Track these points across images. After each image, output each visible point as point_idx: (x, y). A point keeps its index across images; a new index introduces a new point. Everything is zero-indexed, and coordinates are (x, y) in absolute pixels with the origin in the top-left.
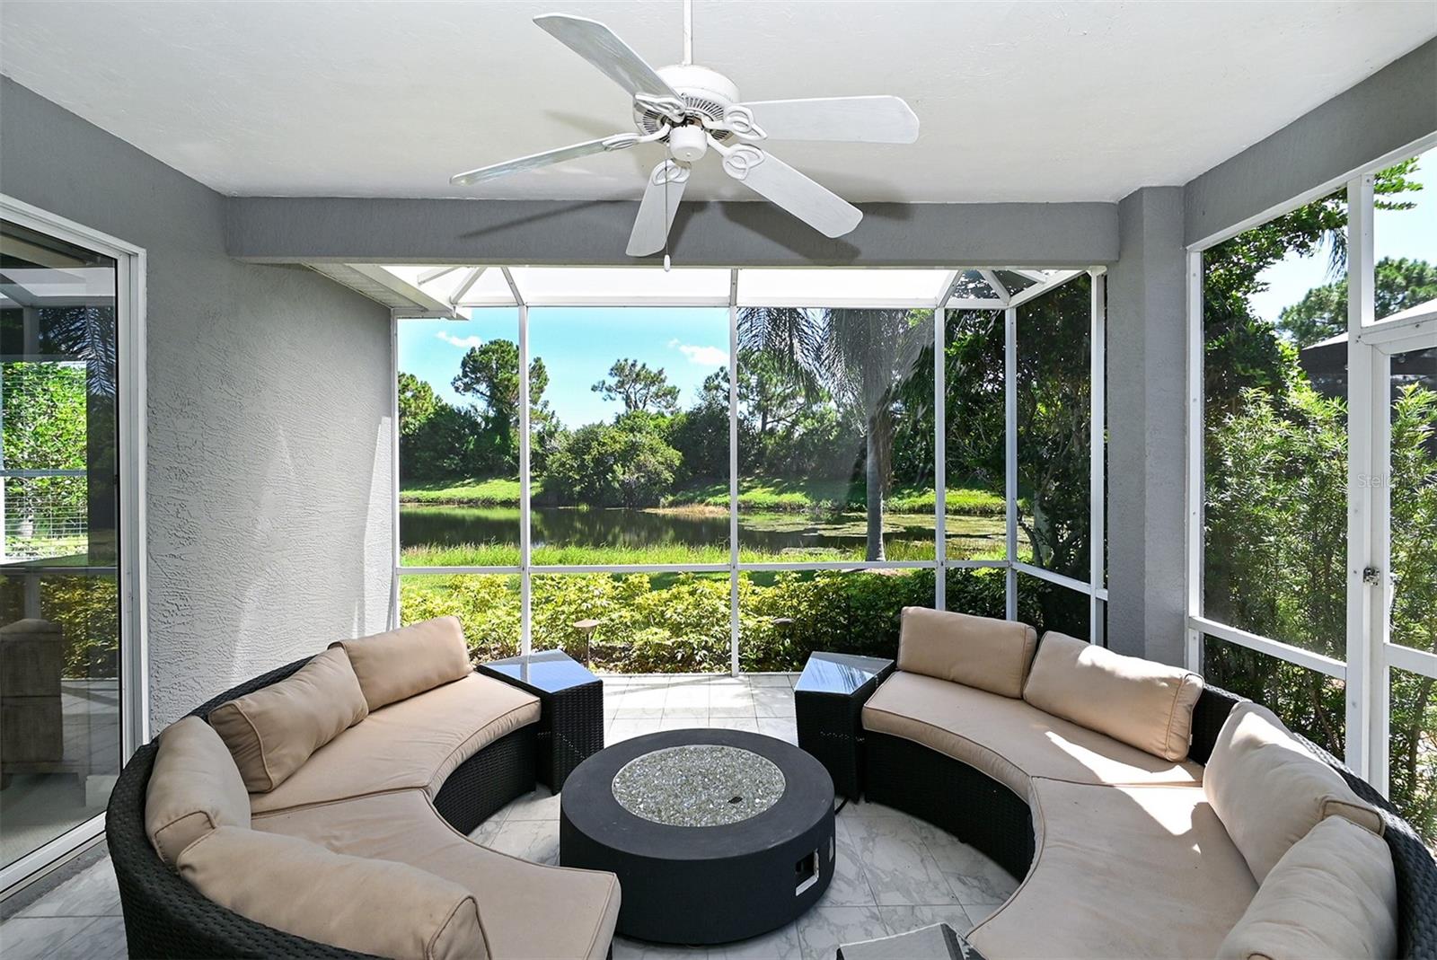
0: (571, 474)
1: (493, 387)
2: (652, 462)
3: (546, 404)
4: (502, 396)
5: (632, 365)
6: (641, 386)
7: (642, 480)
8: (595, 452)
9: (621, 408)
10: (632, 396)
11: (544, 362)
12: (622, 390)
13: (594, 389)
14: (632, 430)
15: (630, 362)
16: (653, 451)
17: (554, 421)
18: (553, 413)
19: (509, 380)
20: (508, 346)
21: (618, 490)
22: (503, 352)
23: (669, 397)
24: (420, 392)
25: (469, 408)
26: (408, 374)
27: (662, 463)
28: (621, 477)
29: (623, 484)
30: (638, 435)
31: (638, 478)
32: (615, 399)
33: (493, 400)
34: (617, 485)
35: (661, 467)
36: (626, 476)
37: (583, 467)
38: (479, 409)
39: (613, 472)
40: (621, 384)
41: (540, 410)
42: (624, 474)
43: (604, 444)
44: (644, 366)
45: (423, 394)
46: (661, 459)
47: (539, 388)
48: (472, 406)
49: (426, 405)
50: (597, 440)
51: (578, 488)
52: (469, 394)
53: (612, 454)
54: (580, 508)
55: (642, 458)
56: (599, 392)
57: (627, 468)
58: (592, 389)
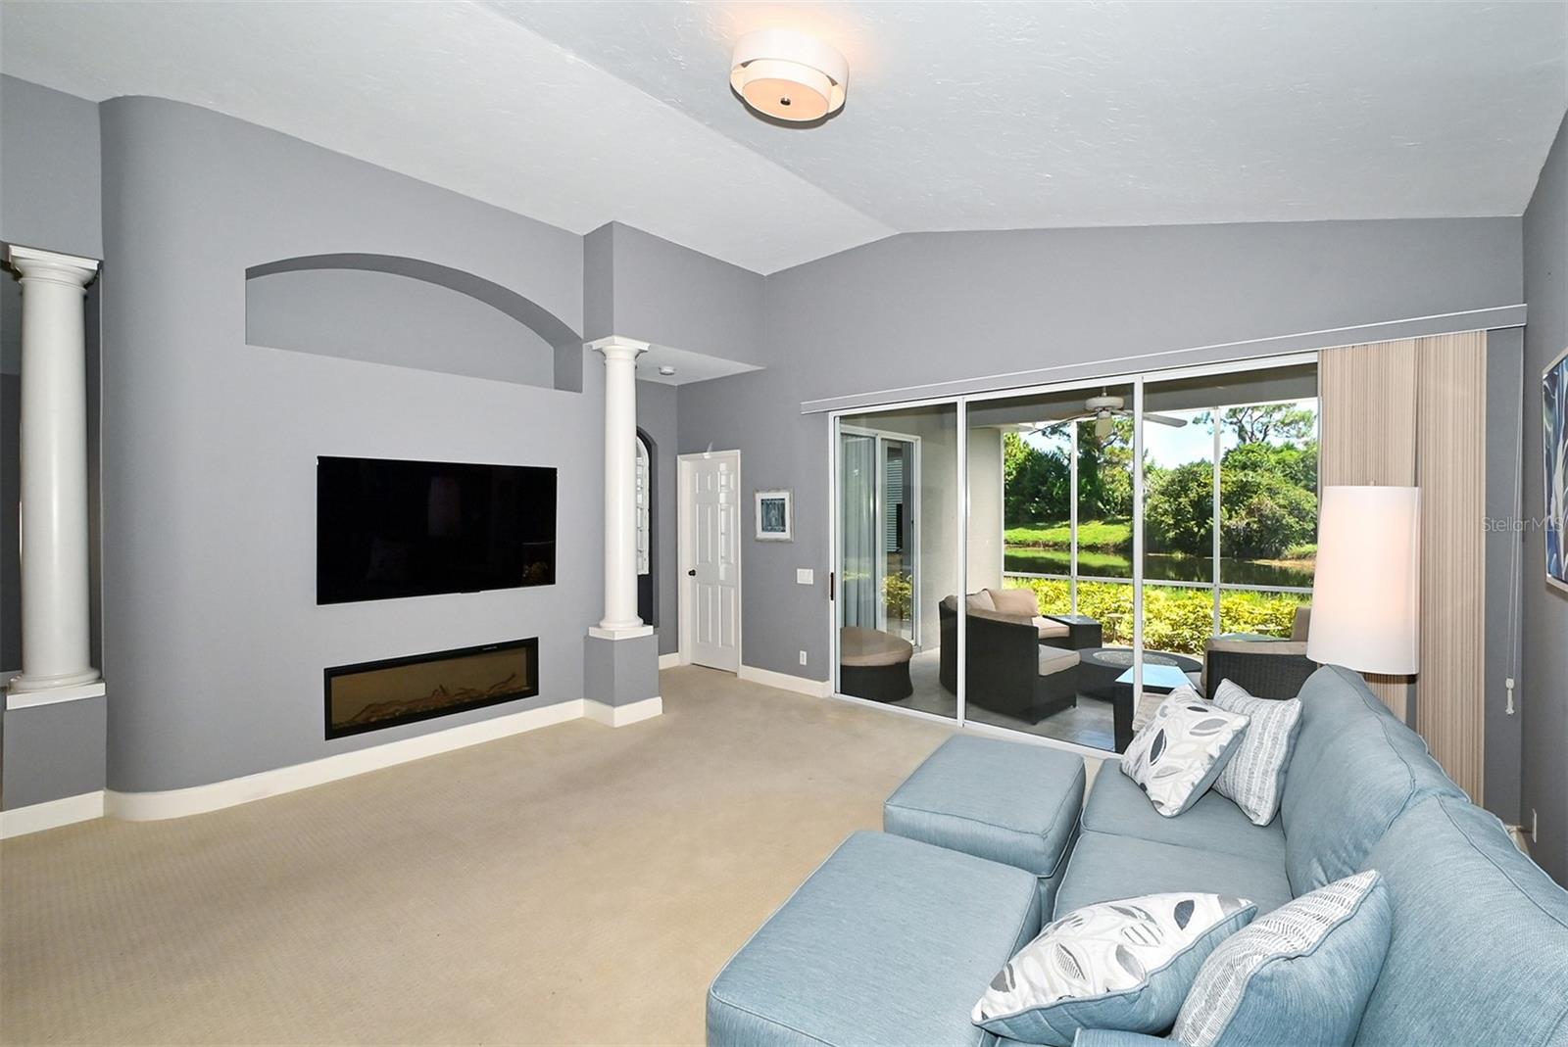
0: (1163, 518)
2: (1268, 504)
6: (1261, 414)
7: (1255, 526)
8: (1193, 495)
9: (1230, 440)
10: (1248, 427)
12: (1235, 420)
14: (1244, 467)
16: (1272, 492)
17: (1148, 459)
18: (1147, 451)
23: (1301, 424)
24: (1009, 438)
25: (1056, 451)
27: (1285, 507)
28: (1228, 522)
29: (1228, 531)
30: (1251, 473)
31: (1248, 524)
32: (1223, 432)
33: (1081, 441)
35: (1283, 512)
36: (1233, 522)
37: (1177, 510)
38: (1065, 452)
40: (1232, 413)
42: (1230, 518)
45: (1011, 440)
46: (1282, 502)
48: (1059, 448)
49: (1015, 451)
50: (1196, 480)
51: (1171, 534)
52: (1056, 437)
54: (1174, 555)
55: (1255, 500)
56: (1201, 425)
57: (1233, 513)
58: (1194, 422)
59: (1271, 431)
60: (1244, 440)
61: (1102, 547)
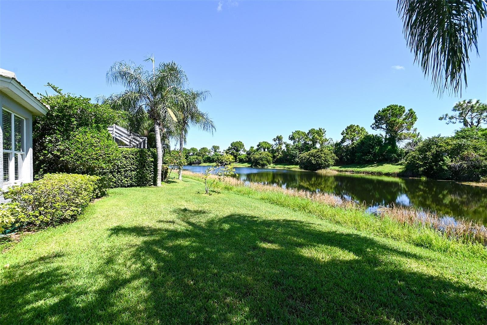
0: (418, 162)
1: (388, 125)
2: (474, 155)
3: (415, 130)
4: (392, 129)
5: (468, 102)
7: (465, 165)
8: (434, 151)
9: (460, 126)
10: (469, 120)
11: (414, 110)
12: (461, 117)
13: (441, 119)
14: (463, 137)
15: (466, 102)
16: (475, 149)
17: (419, 137)
18: (419, 133)
19: (394, 121)
20: (395, 106)
21: (446, 170)
22: (393, 109)
24: (359, 131)
26: (356, 125)
27: (483, 156)
28: (450, 164)
29: (450, 168)
31: (461, 164)
32: (455, 123)
33: (388, 131)
34: (446, 168)
35: (482, 158)
36: (453, 163)
37: (425, 158)
38: (383, 136)
39: (443, 160)
40: (461, 114)
41: (412, 132)
42: (452, 161)
43: (440, 146)
44: (478, 102)
45: (360, 132)
46: (482, 153)
47: (411, 122)
48: (380, 134)
49: (361, 136)
50: (436, 145)
51: (422, 169)
52: (378, 130)
53: (446, 151)
54: (421, 178)
55: (466, 153)
56: (443, 120)
57: (454, 159)
58: (439, 119)
59: (482, 121)
60: (467, 126)
61: (392, 174)
